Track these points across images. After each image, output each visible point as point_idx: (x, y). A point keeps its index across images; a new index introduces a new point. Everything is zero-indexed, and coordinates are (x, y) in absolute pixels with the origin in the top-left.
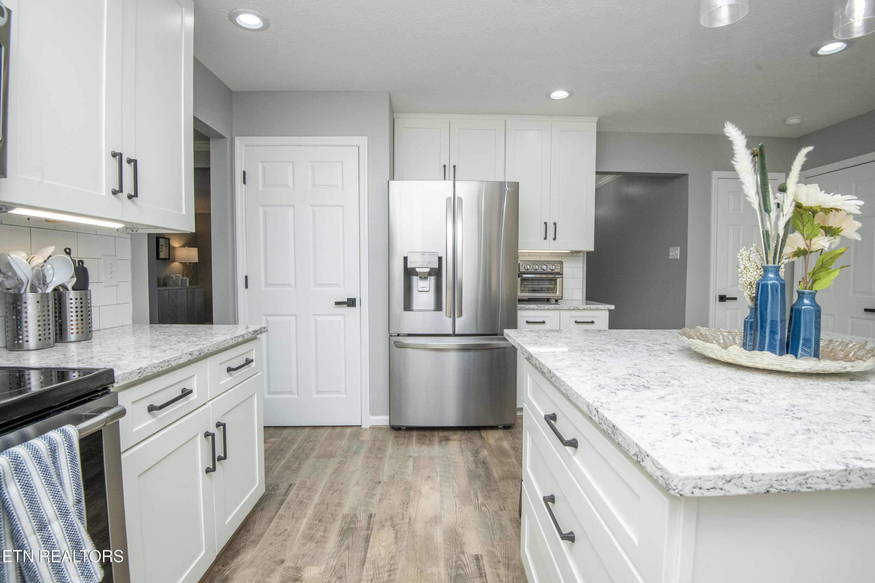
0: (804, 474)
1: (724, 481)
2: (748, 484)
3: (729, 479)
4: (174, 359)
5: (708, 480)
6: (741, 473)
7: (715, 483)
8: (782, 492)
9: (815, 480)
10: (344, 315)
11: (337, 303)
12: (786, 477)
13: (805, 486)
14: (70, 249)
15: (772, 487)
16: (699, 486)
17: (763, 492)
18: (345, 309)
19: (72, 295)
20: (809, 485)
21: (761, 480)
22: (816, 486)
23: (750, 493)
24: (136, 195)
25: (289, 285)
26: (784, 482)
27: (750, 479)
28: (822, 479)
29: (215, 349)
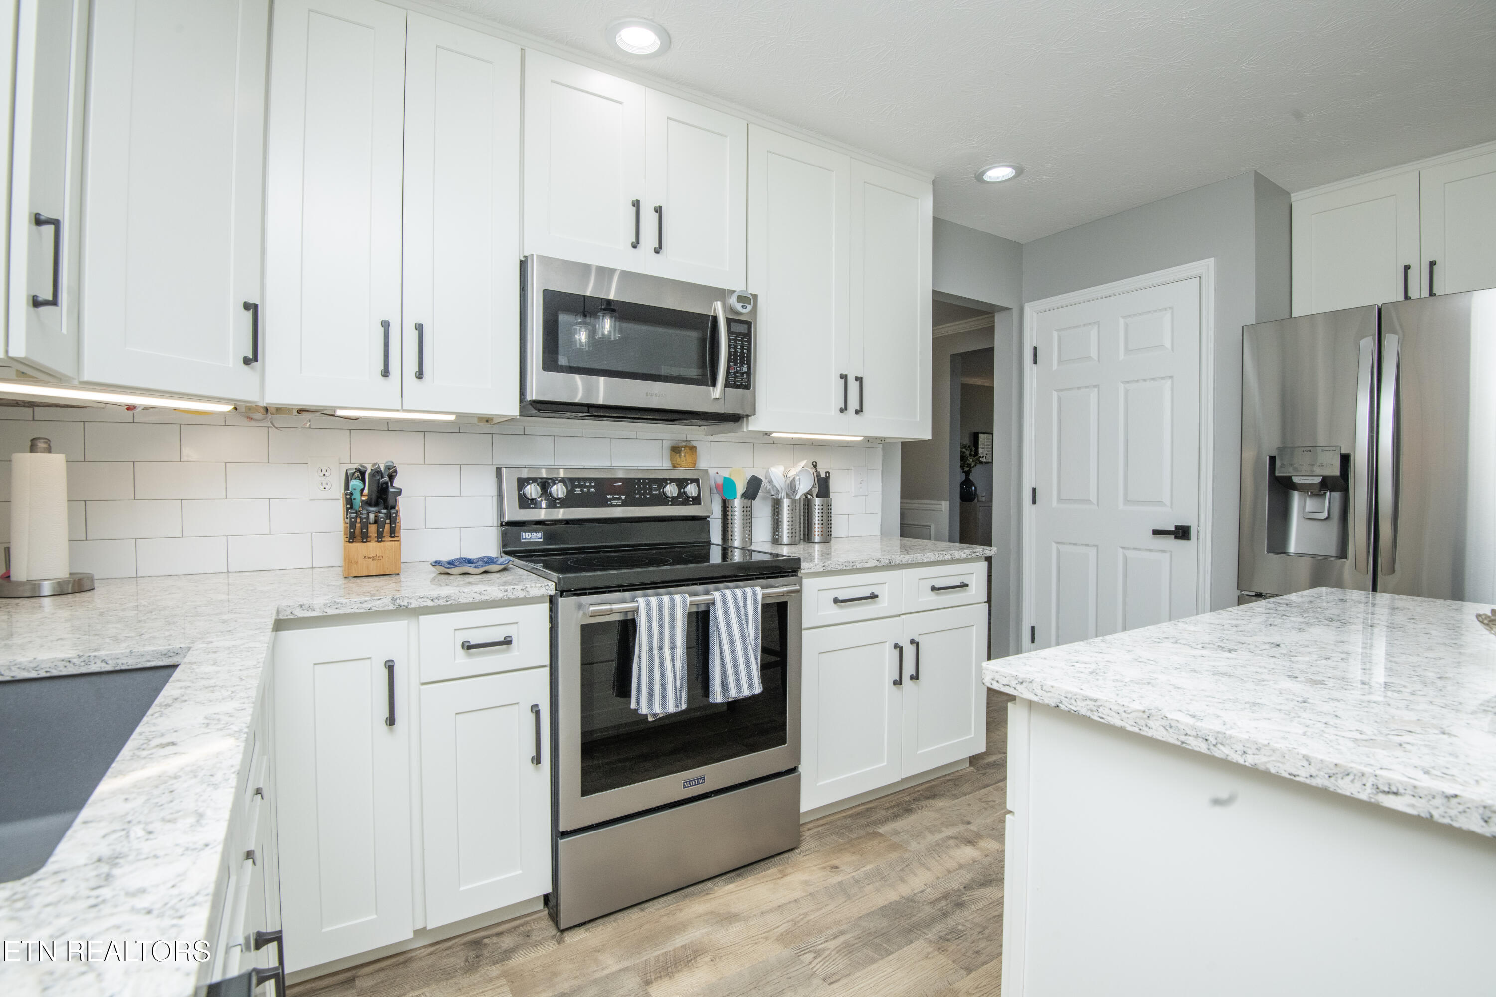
0: (1096, 701)
1: (1017, 682)
2: (1039, 692)
3: (1021, 681)
4: (859, 562)
5: (1003, 676)
6: (1032, 679)
7: (1010, 681)
8: (1072, 712)
9: (1107, 711)
10: (1170, 552)
11: (1156, 532)
12: (1075, 697)
13: (1096, 714)
14: (816, 462)
15: (1061, 703)
16: (996, 680)
17: (1053, 705)
18: (1171, 543)
19: (817, 502)
20: (1100, 715)
21: (1050, 692)
22: (1109, 719)
23: (1040, 702)
24: (861, 410)
25: (1088, 502)
26: (1073, 702)
27: (1040, 687)
28: (1115, 712)
29: (910, 562)
